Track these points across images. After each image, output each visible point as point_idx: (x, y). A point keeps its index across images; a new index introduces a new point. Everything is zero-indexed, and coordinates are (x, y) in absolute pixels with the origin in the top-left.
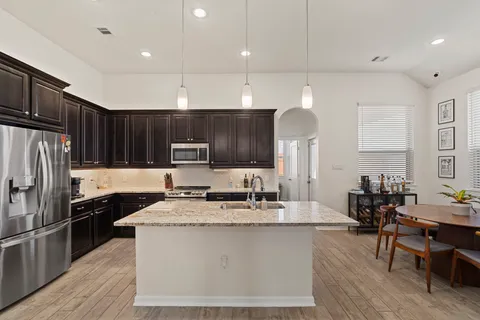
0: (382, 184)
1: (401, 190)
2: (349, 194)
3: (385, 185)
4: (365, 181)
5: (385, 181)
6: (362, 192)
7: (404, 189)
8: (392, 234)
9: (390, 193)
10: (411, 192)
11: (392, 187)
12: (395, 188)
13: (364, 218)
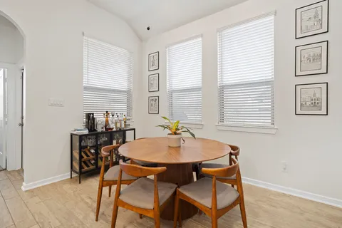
0: (107, 121)
1: (123, 126)
2: (72, 135)
3: (110, 122)
4: (90, 119)
5: (110, 118)
6: (86, 132)
7: (125, 125)
8: (114, 182)
9: (114, 130)
10: (131, 127)
11: (116, 123)
12: (118, 125)
13: (89, 160)
